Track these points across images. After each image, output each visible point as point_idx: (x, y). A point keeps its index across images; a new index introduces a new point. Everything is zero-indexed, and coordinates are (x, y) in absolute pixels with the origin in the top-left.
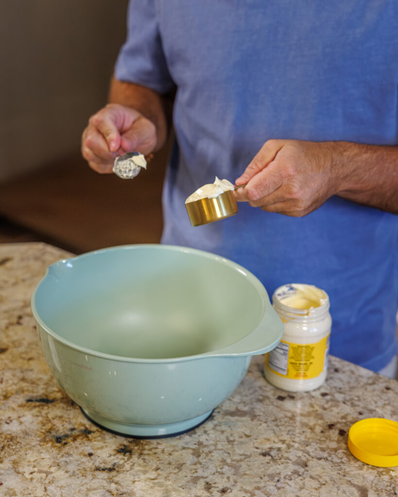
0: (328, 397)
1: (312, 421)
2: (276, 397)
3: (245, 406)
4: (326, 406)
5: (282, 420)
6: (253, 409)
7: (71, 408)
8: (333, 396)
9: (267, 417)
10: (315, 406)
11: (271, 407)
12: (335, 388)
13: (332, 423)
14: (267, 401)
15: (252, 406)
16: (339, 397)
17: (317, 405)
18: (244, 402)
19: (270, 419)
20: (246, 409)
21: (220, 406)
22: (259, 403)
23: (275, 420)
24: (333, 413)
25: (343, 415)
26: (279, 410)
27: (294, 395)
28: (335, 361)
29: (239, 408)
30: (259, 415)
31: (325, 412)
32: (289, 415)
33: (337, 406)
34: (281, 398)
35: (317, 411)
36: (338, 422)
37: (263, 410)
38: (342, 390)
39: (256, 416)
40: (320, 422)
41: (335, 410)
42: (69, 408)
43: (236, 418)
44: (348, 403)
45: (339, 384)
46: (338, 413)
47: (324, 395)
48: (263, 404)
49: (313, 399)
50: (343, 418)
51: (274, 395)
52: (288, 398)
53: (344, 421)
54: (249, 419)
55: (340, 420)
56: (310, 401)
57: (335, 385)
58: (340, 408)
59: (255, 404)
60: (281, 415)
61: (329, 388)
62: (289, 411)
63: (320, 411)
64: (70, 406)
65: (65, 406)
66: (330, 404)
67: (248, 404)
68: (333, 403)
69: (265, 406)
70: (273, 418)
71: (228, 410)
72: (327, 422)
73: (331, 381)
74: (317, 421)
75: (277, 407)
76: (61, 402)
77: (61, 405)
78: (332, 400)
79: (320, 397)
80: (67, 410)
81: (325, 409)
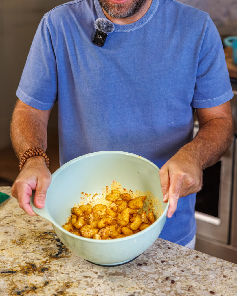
0: (165, 263)
1: (156, 276)
2: (137, 264)
3: (121, 270)
4: (164, 268)
5: (140, 277)
6: (124, 271)
7: (26, 275)
8: (168, 262)
9: (132, 276)
10: (158, 268)
11: (135, 270)
12: (169, 258)
13: (168, 277)
14: (132, 267)
15: (124, 270)
16: (171, 263)
17: (159, 268)
18: (120, 268)
19: (134, 276)
20: (121, 271)
21: (107, 271)
22: (128, 268)
23: (137, 277)
24: (168, 271)
25: (173, 272)
26: (139, 271)
27: (147, 263)
28: (169, 243)
29: (117, 271)
30: (128, 275)
31: (163, 271)
32: (144, 273)
33: (170, 268)
34: (140, 265)
35: (159, 271)
36: (171, 276)
37: (130, 271)
38: (173, 259)
39: (126, 275)
40: (161, 277)
41: (169, 270)
42: (24, 276)
43: (116, 277)
44: (176, 266)
45: (171, 256)
46: (171, 271)
47: (163, 262)
48: (130, 268)
49: (157, 264)
50: (174, 274)
51: (136, 263)
52: (143, 265)
53: (174, 275)
54: (123, 277)
55: (172, 275)
56: (155, 266)
57: (169, 256)
58: (171, 269)
59: (125, 268)
60: (140, 274)
61: (165, 258)
62: (144, 272)
63: (161, 271)
64: (25, 275)
65: (22, 274)
66: (166, 266)
67: (122, 269)
68: (168, 266)
69: (131, 270)
70: (136, 276)
71: (112, 273)
72: (165, 277)
73: (167, 254)
74: (159, 277)
75: (138, 269)
76: (20, 272)
77: (20, 274)
78: (167, 265)
79: (161, 263)
80: (23, 277)
81: (163, 269)
